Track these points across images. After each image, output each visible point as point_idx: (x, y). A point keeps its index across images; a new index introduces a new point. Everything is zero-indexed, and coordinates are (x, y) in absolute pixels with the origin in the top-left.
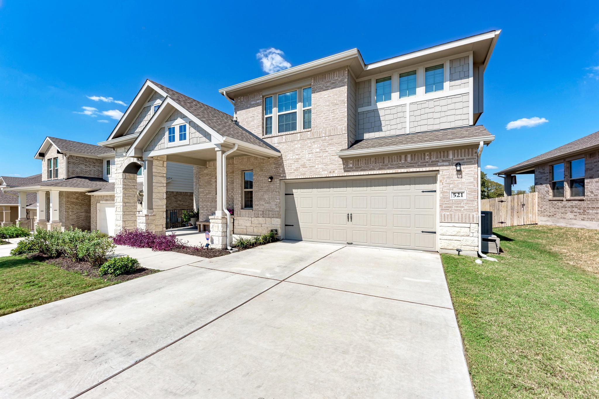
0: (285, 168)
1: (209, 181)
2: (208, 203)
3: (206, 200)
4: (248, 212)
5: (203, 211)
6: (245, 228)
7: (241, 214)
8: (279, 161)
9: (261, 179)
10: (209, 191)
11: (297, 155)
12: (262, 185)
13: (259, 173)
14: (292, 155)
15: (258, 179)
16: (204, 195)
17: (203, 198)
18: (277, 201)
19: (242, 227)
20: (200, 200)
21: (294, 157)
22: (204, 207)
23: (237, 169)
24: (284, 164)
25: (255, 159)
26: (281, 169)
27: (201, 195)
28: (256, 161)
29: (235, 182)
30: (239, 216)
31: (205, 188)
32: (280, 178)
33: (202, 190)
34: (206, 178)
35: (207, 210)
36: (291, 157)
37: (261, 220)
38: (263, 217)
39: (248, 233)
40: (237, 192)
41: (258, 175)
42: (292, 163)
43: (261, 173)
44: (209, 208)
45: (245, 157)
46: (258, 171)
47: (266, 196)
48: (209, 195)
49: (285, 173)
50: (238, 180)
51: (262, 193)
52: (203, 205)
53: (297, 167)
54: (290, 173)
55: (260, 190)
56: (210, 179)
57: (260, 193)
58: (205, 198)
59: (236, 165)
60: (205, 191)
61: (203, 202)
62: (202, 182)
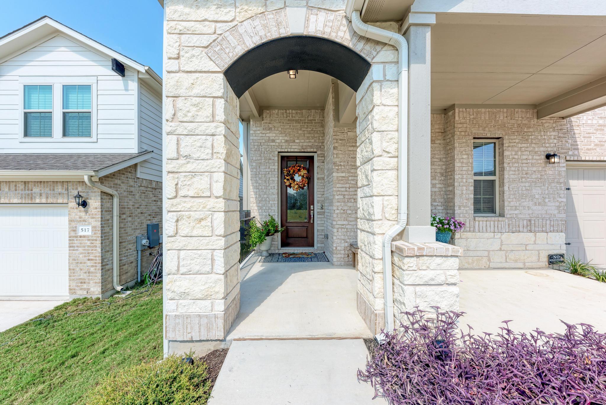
0: (578, 140)
4: (492, 223)
5: (345, 223)
6: (486, 254)
7: (474, 227)
8: (564, 125)
9: (524, 157)
11: (601, 118)
12: (526, 169)
13: (520, 145)
14: (591, 117)
15: (516, 157)
16: (348, 185)
17: (346, 193)
18: (560, 200)
19: (479, 253)
20: (337, 197)
21: (595, 122)
22: (349, 212)
23: (463, 133)
24: (576, 131)
25: (509, 118)
26: (570, 141)
27: (338, 185)
28: (513, 121)
29: (457, 161)
30: (470, 231)
32: (568, 158)
33: (343, 175)
36: (589, 122)
37: (526, 237)
38: (531, 231)
39: (492, 265)
40: (464, 180)
41: (516, 149)
42: (591, 131)
43: (523, 145)
45: (483, 110)
46: (517, 141)
47: (536, 191)
49: (578, 149)
50: (465, 157)
51: (527, 184)
52: (346, 208)
53: (601, 139)
54: (588, 149)
55: (522, 178)
57: (522, 185)
58: (351, 193)
59: (460, 126)
60: (350, 178)
61: (344, 202)
62: (341, 156)
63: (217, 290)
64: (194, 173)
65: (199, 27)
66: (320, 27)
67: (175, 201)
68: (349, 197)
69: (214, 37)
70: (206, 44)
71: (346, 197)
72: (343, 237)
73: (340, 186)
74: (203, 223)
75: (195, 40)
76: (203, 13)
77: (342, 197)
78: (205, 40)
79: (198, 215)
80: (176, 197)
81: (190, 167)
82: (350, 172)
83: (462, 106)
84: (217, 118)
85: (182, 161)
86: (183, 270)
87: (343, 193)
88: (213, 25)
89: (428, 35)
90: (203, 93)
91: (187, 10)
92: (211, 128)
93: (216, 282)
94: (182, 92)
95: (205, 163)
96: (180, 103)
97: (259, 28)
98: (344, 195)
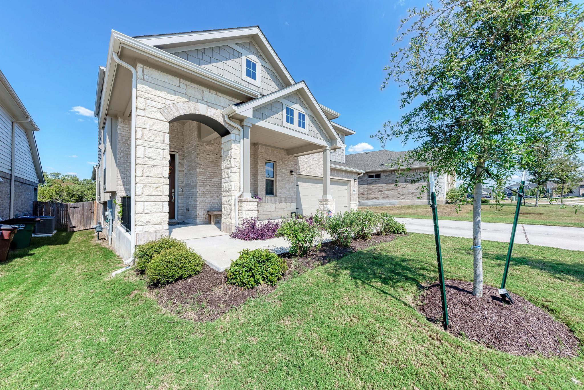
0: (300, 166)
1: (215, 161)
2: (214, 188)
3: (211, 184)
4: (272, 199)
5: (204, 199)
6: (270, 213)
7: (266, 201)
8: (296, 160)
9: (283, 171)
10: (216, 174)
11: (306, 158)
12: (284, 176)
16: (206, 177)
17: (205, 182)
18: (295, 190)
19: (267, 213)
20: (199, 184)
22: (207, 193)
23: (261, 157)
24: (299, 163)
25: (278, 153)
27: (200, 177)
28: (279, 155)
29: (259, 169)
31: (209, 169)
32: (297, 173)
33: (203, 171)
34: (210, 156)
35: (211, 197)
36: (303, 160)
37: (283, 205)
39: (272, 218)
40: (262, 179)
41: (281, 167)
44: (215, 195)
46: (281, 164)
48: (215, 178)
49: (300, 170)
50: (262, 168)
51: (284, 183)
52: (204, 190)
54: (303, 170)
55: (282, 180)
56: (217, 159)
57: (282, 183)
58: (208, 182)
59: (260, 153)
60: (207, 173)
61: (204, 187)
62: (202, 159)
63: (165, 220)
64: (153, 166)
65: (156, 98)
66: (212, 114)
67: (142, 178)
68: (207, 184)
69: (164, 105)
70: (160, 107)
71: (205, 184)
72: (202, 207)
73: (201, 177)
74: (158, 189)
75: (154, 104)
76: (158, 93)
77: (202, 184)
78: (160, 106)
79: (155, 185)
80: (142, 176)
81: (150, 163)
82: (207, 170)
83: (261, 144)
84: (166, 142)
85: (146, 159)
86: (146, 211)
87: (203, 181)
88: (164, 100)
89: (249, 130)
90: (158, 130)
91: (150, 89)
92: (163, 146)
93: (165, 216)
94: (147, 126)
95: (159, 162)
96: (146, 132)
97: (186, 107)
98: (204, 183)
